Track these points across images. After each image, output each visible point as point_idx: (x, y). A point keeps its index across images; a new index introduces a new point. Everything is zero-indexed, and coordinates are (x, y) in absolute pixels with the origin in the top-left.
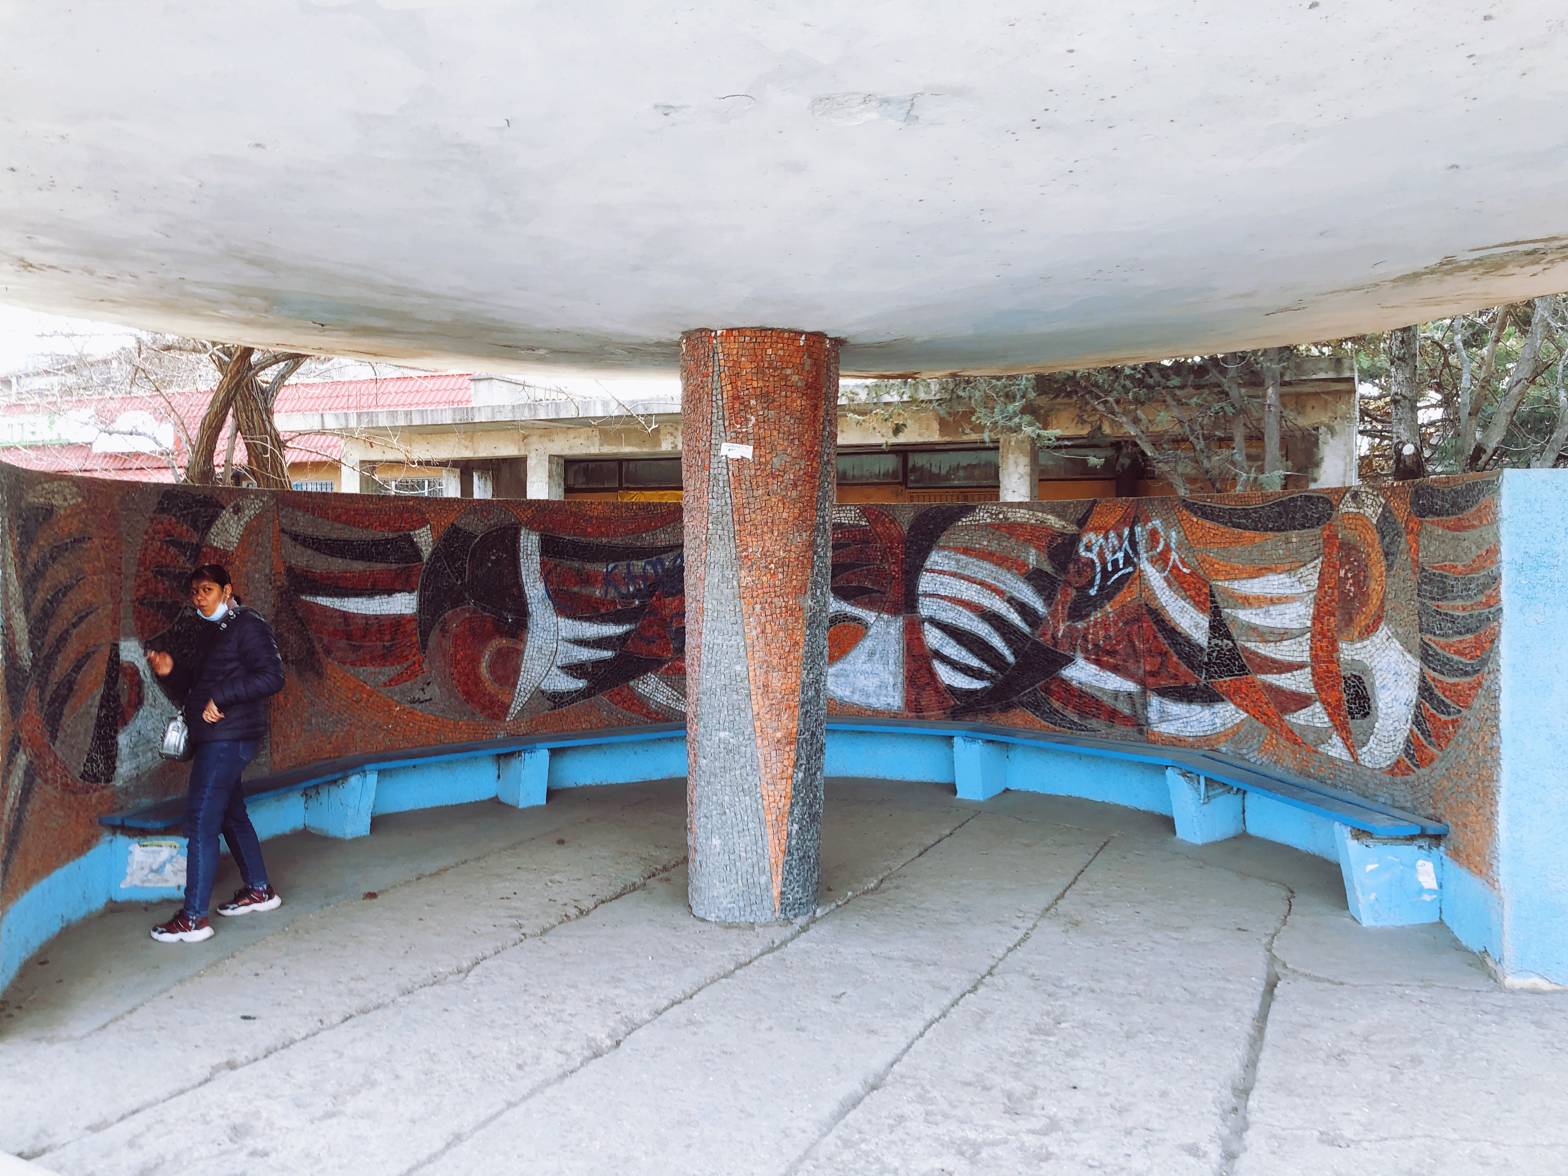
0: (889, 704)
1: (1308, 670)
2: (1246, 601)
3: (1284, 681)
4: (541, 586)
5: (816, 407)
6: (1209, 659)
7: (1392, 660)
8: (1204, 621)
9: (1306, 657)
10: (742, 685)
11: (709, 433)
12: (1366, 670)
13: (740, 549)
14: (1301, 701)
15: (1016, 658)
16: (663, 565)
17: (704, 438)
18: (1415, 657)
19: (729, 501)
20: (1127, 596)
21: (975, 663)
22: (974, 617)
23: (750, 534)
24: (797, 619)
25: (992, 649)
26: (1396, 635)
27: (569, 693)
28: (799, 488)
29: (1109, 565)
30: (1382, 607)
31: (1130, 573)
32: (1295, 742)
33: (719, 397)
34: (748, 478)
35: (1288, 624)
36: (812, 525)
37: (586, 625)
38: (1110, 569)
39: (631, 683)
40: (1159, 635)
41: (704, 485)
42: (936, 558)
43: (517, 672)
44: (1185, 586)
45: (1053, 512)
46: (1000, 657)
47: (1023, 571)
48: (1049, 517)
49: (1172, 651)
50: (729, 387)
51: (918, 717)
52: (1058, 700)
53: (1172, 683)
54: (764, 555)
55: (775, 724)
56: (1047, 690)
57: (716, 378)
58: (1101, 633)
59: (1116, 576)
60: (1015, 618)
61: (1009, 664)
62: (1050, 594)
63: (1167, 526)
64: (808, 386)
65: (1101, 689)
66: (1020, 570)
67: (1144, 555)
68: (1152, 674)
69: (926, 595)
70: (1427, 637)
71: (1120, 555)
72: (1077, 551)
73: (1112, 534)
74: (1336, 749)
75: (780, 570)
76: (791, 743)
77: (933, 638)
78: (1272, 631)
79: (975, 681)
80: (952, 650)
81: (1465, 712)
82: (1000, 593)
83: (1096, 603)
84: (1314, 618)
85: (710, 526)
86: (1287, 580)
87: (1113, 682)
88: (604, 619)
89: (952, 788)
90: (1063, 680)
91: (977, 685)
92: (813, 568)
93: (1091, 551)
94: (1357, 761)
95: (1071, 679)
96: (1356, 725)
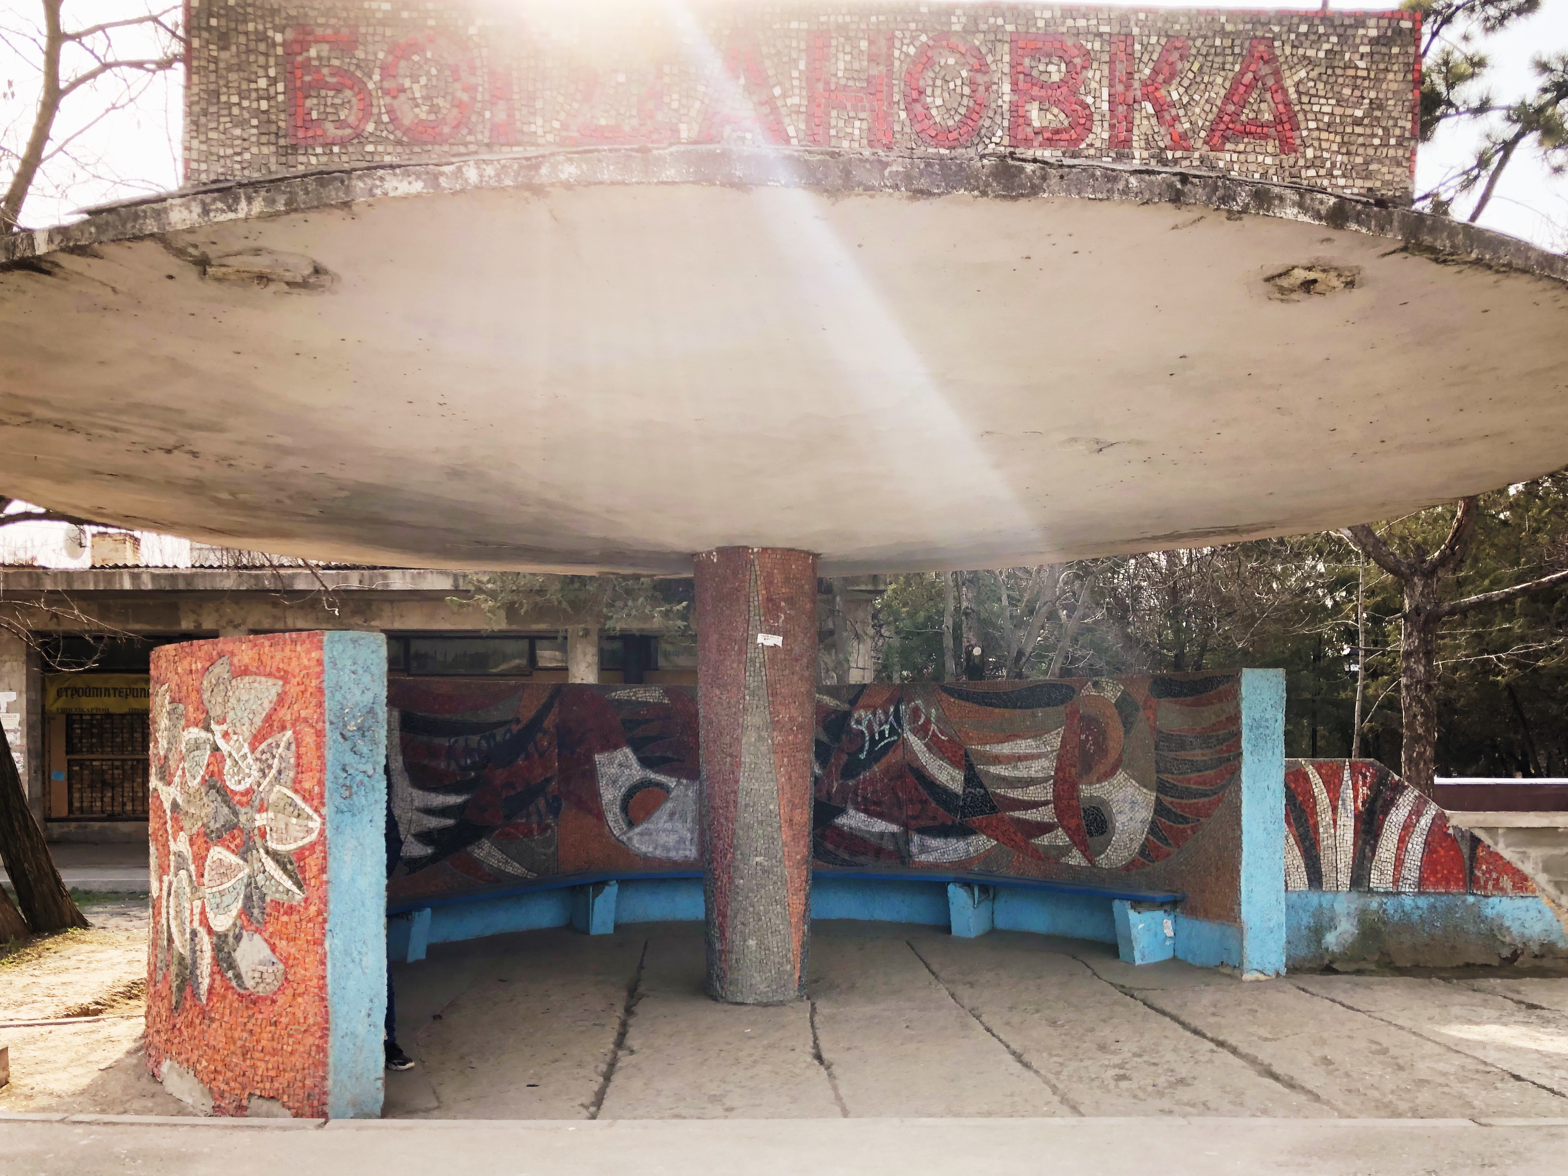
0: (686, 856)
1: (1051, 806)
2: (997, 760)
3: (1030, 815)
4: (400, 759)
6: (964, 803)
7: (1129, 792)
8: (959, 775)
9: (1050, 797)
10: (775, 820)
11: (746, 626)
12: (1104, 802)
13: (774, 715)
14: (1044, 828)
16: (494, 738)
17: (743, 630)
18: (1150, 790)
19: (764, 678)
20: (893, 758)
23: (780, 704)
26: (1132, 776)
27: (419, 858)
29: (877, 735)
30: (1119, 759)
31: (894, 741)
32: (1039, 858)
33: (756, 598)
34: (779, 661)
35: (1033, 774)
37: (433, 795)
38: (877, 738)
39: (469, 849)
40: (920, 787)
44: (943, 749)
45: (828, 693)
48: (823, 698)
49: (931, 799)
50: (764, 592)
52: (833, 843)
53: (931, 823)
54: (790, 720)
56: (822, 836)
58: (869, 788)
59: (882, 744)
62: (825, 759)
63: (928, 706)
65: (869, 832)
67: (906, 727)
68: (915, 818)
70: (1164, 776)
71: (886, 727)
72: (849, 725)
73: (880, 711)
74: (1076, 859)
75: (800, 731)
78: (1020, 780)
81: (1204, 820)
83: (866, 765)
84: (1056, 769)
86: (1033, 743)
87: (880, 826)
88: (446, 790)
90: (835, 827)
93: (861, 724)
94: (1094, 865)
95: (844, 826)
96: (1095, 841)
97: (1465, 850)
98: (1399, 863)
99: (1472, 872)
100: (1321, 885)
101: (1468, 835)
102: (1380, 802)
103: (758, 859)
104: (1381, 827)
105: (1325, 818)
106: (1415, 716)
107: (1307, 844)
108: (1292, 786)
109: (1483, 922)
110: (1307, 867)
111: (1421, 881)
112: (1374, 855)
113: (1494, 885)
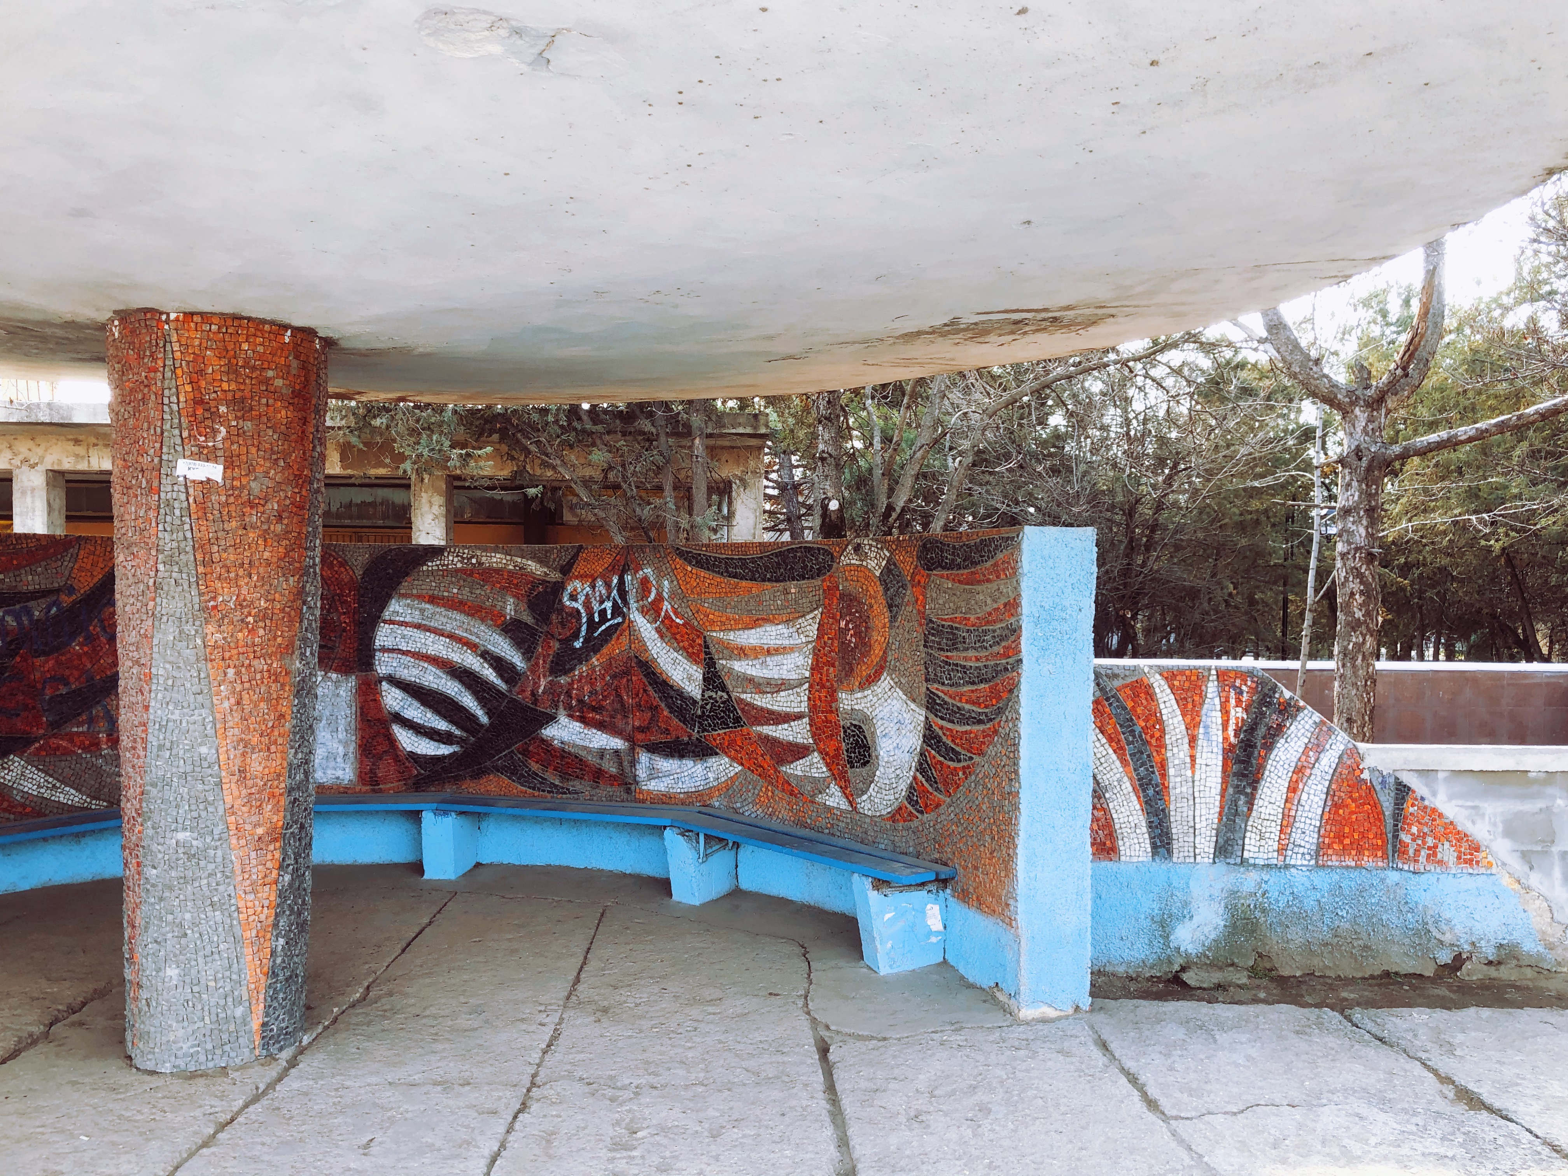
0: (338, 778)
1: (806, 720)
2: (742, 652)
3: (782, 732)
5: (305, 421)
6: (703, 712)
7: (895, 708)
8: (697, 673)
9: (804, 707)
10: (209, 771)
11: (158, 445)
12: (867, 719)
13: (207, 598)
14: (798, 752)
15: (490, 718)
16: (30, 613)
17: (151, 452)
18: (920, 706)
19: (189, 535)
20: (615, 648)
21: (442, 725)
22: (441, 674)
23: (219, 579)
24: (283, 685)
25: (461, 709)
26: (899, 684)
28: (285, 521)
29: (596, 615)
30: (884, 658)
31: (618, 624)
32: (792, 794)
33: (174, 399)
34: (217, 506)
35: (785, 675)
36: (300, 569)
38: (597, 620)
40: (650, 688)
41: (152, 514)
42: (396, 608)
44: (678, 637)
45: (534, 558)
46: (473, 718)
47: (499, 622)
48: (530, 562)
49: (663, 705)
50: (188, 388)
51: (374, 791)
52: (537, 762)
53: (662, 738)
54: (240, 605)
55: (255, 819)
56: (525, 752)
57: (168, 374)
58: (587, 688)
59: (603, 627)
60: (489, 674)
61: (482, 726)
62: (530, 647)
63: (660, 574)
64: (296, 394)
65: (585, 748)
66: (496, 621)
67: (633, 605)
68: (641, 729)
69: (384, 650)
70: (934, 687)
71: (608, 605)
72: (560, 601)
73: (599, 583)
74: (834, 798)
75: (261, 624)
76: (275, 840)
77: (393, 699)
78: (769, 682)
79: (442, 746)
80: (415, 712)
81: (976, 759)
82: (472, 646)
83: (581, 656)
84: (812, 669)
85: (161, 567)
86: (785, 631)
87: (600, 740)
89: (417, 868)
90: (543, 740)
91: (444, 750)
92: (301, 621)
93: (576, 600)
94: (855, 810)
95: (553, 739)
96: (855, 774)
97: (1387, 803)
98: (1287, 823)
99: (1396, 837)
100: (1169, 853)
101: (1392, 780)
102: (1262, 731)
104: (1261, 768)
105: (1177, 752)
107: (1151, 791)
108: (1129, 704)
109: (1411, 910)
110: (1150, 825)
111: (1321, 849)
112: (1250, 810)
113: (1429, 856)
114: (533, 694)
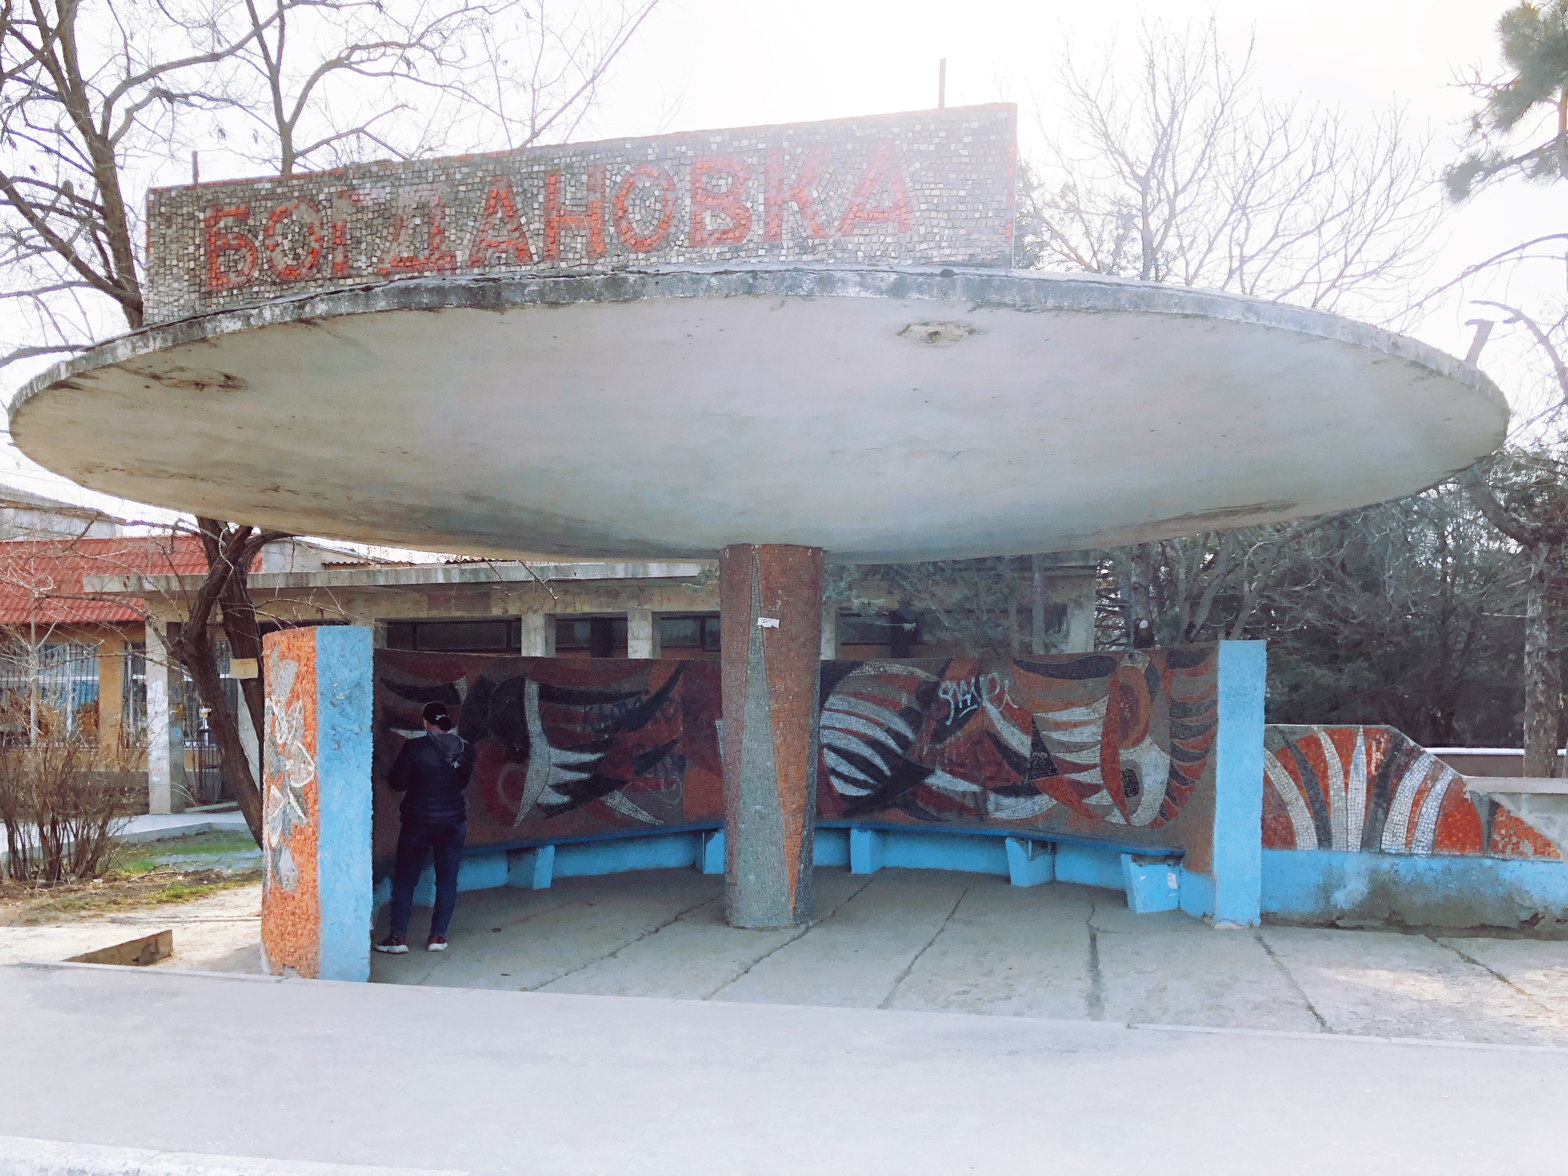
1: (1099, 769)
2: (1057, 726)
3: (1082, 777)
4: (538, 723)
5: (817, 595)
6: (1031, 766)
7: (1153, 756)
8: (1028, 740)
9: (1097, 760)
10: (771, 774)
11: (749, 611)
12: (1136, 765)
13: (771, 686)
14: (1094, 789)
15: (892, 772)
16: (626, 706)
17: (744, 615)
18: (1167, 753)
19: (763, 655)
20: (972, 725)
21: (861, 776)
22: (861, 744)
23: (776, 677)
25: (873, 766)
26: (1156, 741)
27: (558, 806)
28: (807, 647)
29: (960, 704)
30: (1146, 726)
31: (975, 710)
32: (1090, 816)
33: (757, 588)
34: (777, 640)
35: (1086, 740)
36: (813, 671)
37: (569, 753)
38: (961, 707)
39: (602, 798)
40: (996, 751)
41: (745, 645)
42: (834, 701)
43: (522, 790)
44: (1014, 717)
45: (920, 667)
46: (881, 772)
47: (898, 709)
48: (917, 670)
49: (1005, 762)
50: (763, 582)
52: (923, 801)
53: (1005, 784)
56: (914, 794)
57: (754, 576)
58: (955, 752)
59: (965, 712)
60: (891, 743)
61: (886, 777)
62: (917, 725)
63: (1002, 676)
64: (813, 582)
65: (953, 791)
66: (895, 709)
67: (985, 697)
68: (991, 778)
69: (826, 728)
70: (1173, 740)
71: (968, 697)
72: (937, 694)
73: (963, 682)
74: (1116, 817)
75: (795, 700)
77: (831, 759)
78: (1075, 744)
79: (861, 790)
80: (845, 768)
81: (1197, 781)
82: (880, 725)
83: (950, 731)
84: (1103, 735)
85: (748, 672)
86: (1085, 711)
87: (963, 786)
88: (581, 749)
89: (848, 866)
90: (926, 787)
91: (862, 792)
93: (947, 694)
94: (1129, 824)
95: (932, 785)
96: (1130, 801)
97: (1483, 814)
98: (1412, 826)
99: (1489, 836)
100: (1330, 845)
101: (1486, 799)
102: (1393, 768)
103: (757, 807)
104: (1394, 791)
105: (1336, 781)
106: (1536, 683)
107: (1318, 806)
108: (1304, 751)
109: (1501, 885)
110: (1317, 828)
111: (1436, 844)
112: (1386, 818)
113: (1513, 849)
114: (920, 757)
